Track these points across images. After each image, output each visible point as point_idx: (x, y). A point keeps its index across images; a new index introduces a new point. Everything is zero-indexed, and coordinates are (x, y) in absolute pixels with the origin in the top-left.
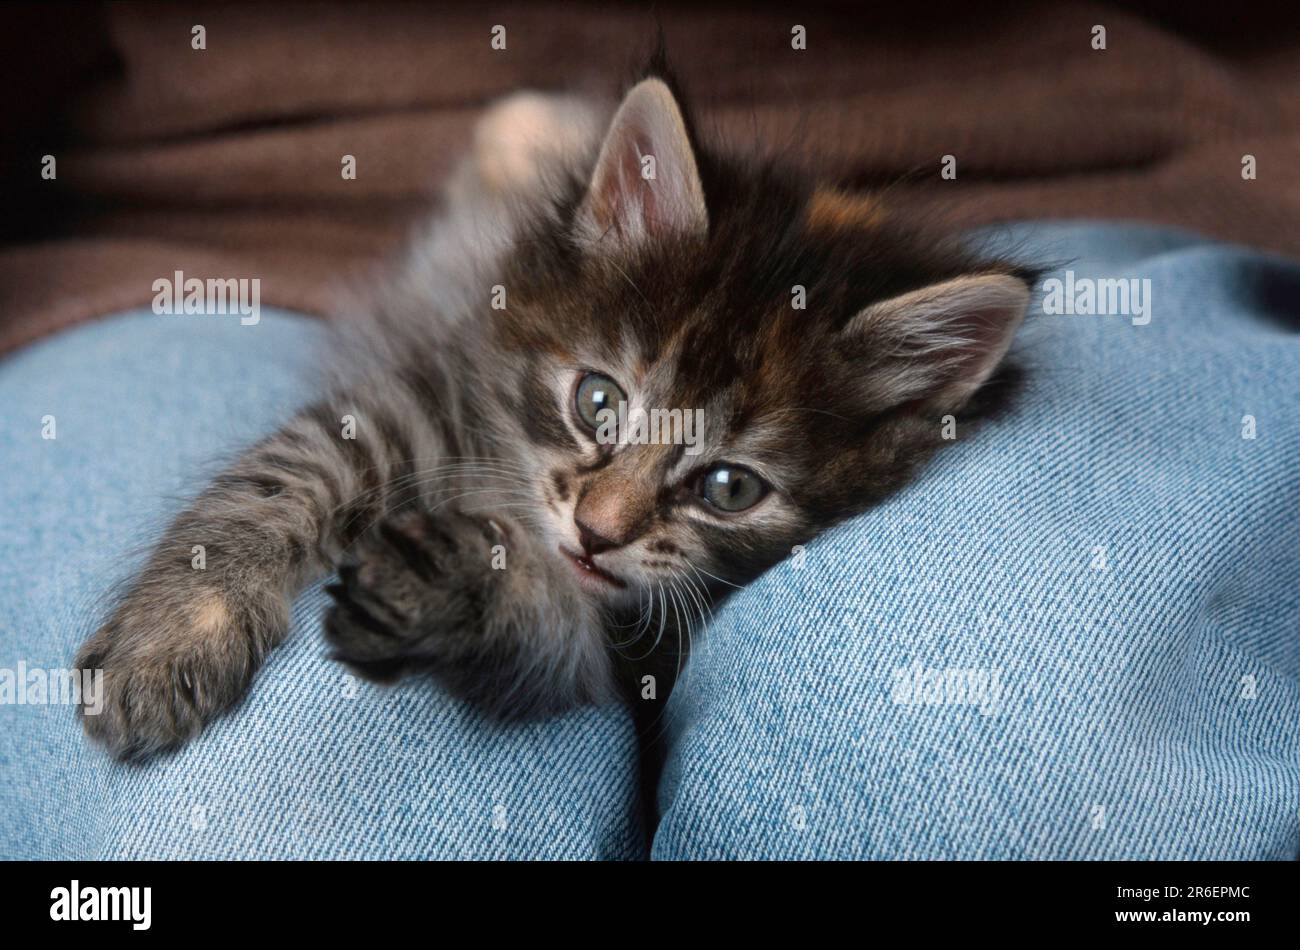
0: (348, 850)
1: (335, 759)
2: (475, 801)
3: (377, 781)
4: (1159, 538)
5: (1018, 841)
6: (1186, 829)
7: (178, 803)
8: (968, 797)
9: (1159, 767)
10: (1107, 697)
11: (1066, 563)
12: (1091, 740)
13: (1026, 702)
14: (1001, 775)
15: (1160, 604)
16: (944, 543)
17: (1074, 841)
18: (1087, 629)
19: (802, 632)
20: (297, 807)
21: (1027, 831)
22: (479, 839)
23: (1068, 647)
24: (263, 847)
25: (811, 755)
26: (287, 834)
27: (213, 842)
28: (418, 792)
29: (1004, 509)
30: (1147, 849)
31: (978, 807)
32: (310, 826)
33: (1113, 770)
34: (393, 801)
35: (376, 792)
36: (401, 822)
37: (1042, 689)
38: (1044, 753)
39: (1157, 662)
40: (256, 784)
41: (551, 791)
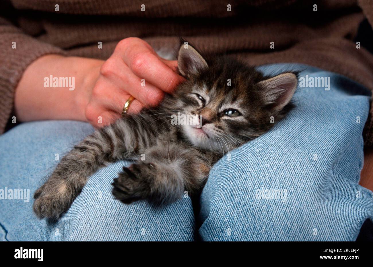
0: (124, 238)
1: (120, 216)
2: (153, 224)
3: (130, 221)
4: (319, 151)
5: (290, 226)
6: (328, 221)
7: (84, 227)
8: (278, 216)
9: (322, 207)
10: (309, 191)
11: (298, 159)
12: (306, 202)
13: (291, 193)
14: (286, 211)
15: (320, 167)
16: (269, 155)
17: (303, 225)
18: (304, 175)
19: (237, 177)
20: (112, 228)
21: (292, 224)
22: (154, 234)
23: (300, 180)
24: (104, 238)
25: (241, 206)
26: (110, 235)
27: (93, 237)
28: (140, 223)
29: (283, 146)
30: (319, 227)
31: (280, 218)
32: (115, 233)
33: (311, 208)
34: (134, 226)
35: (130, 224)
36: (136, 231)
37: (294, 190)
38: (295, 205)
39: (321, 181)
40: (102, 223)
41: (170, 220)
